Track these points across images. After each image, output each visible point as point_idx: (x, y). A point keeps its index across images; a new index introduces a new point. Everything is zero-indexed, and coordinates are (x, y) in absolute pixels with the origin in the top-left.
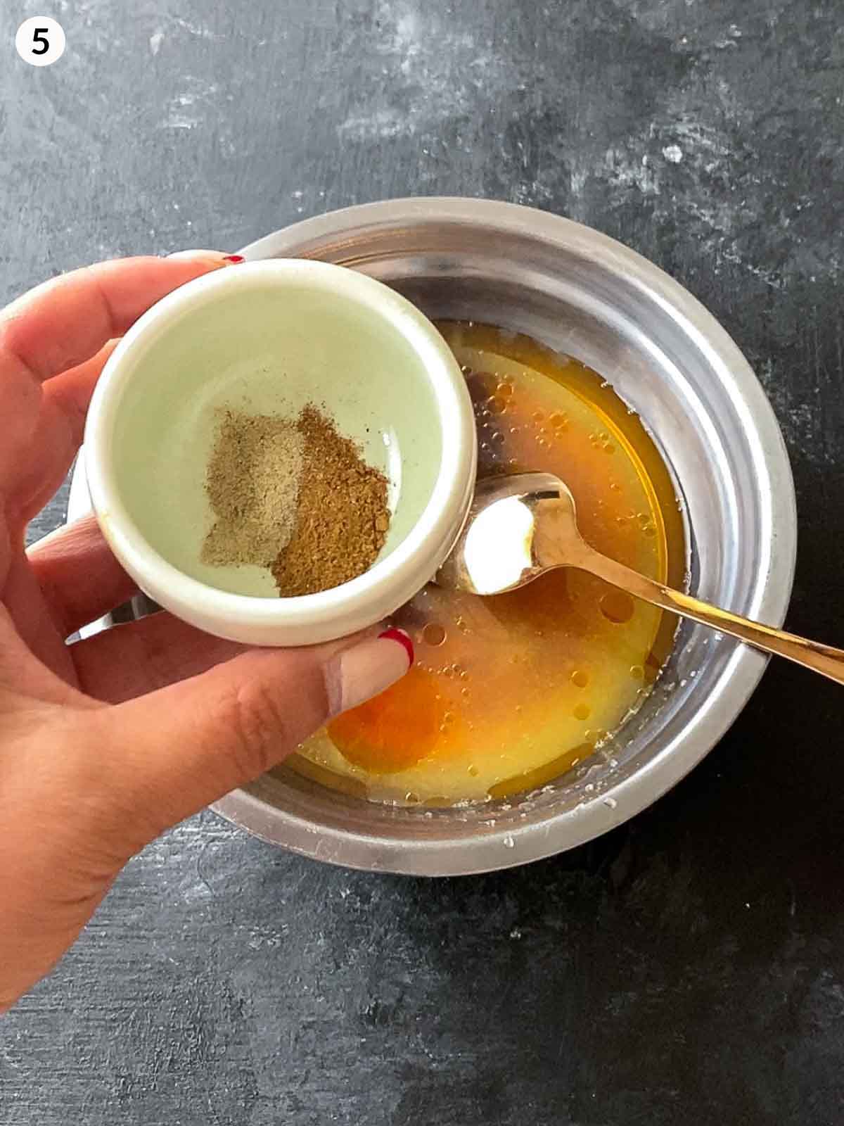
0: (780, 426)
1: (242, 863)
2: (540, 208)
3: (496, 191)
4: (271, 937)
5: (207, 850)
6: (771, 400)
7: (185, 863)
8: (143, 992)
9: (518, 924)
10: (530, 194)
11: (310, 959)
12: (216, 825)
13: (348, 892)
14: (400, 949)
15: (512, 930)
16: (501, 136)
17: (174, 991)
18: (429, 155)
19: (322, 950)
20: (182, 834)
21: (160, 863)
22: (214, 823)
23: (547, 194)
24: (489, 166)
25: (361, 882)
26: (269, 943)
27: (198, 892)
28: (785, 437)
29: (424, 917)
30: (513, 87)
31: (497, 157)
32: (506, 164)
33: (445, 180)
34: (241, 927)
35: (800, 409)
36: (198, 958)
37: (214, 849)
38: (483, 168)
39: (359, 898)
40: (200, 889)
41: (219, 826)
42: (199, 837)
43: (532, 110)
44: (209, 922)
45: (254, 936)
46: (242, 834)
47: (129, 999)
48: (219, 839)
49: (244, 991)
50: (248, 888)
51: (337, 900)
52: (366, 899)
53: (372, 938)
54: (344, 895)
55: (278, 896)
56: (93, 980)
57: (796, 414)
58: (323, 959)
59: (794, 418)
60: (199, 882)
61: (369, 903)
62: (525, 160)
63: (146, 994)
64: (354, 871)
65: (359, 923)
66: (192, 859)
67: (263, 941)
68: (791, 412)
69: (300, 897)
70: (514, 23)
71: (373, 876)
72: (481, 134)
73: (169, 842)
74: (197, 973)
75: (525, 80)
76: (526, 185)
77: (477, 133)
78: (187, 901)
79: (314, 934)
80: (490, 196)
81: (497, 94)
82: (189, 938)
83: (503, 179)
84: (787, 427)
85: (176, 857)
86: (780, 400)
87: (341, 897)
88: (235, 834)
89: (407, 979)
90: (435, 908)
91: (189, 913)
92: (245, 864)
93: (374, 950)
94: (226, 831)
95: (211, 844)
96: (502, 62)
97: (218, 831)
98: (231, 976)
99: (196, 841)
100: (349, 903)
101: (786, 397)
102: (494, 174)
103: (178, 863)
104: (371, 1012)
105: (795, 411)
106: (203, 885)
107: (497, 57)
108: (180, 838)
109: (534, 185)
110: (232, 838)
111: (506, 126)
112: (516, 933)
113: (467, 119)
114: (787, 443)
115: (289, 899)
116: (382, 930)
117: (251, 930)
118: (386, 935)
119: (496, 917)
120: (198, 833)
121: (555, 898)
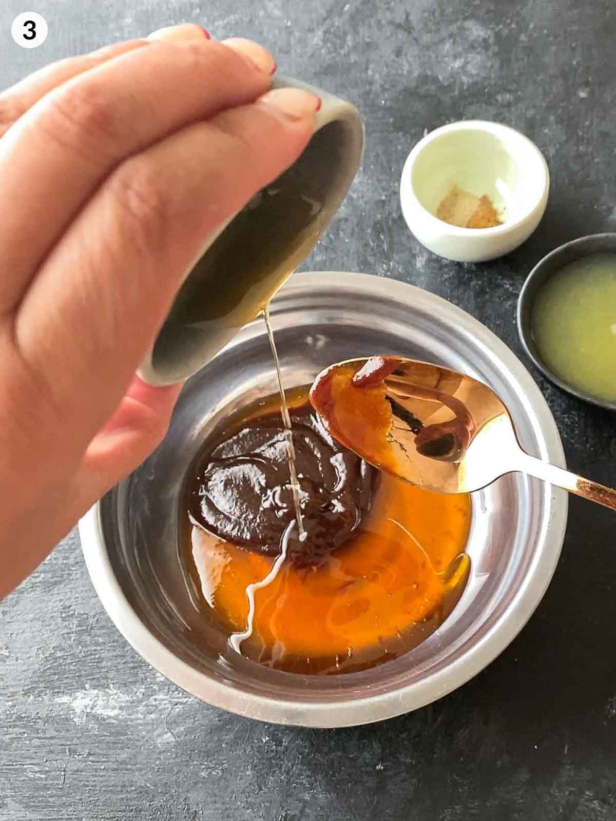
0: (557, 425)
1: (196, 719)
2: (396, 278)
3: (366, 267)
4: (214, 769)
5: (172, 711)
6: (550, 407)
7: (157, 719)
8: (130, 806)
9: (382, 760)
10: (388, 270)
11: (242, 784)
12: (178, 694)
13: (267, 738)
14: (302, 777)
15: (378, 764)
16: (369, 231)
17: (150, 805)
18: (321, 243)
19: (250, 778)
20: (156, 700)
21: (140, 719)
22: (177, 692)
23: (400, 270)
24: (361, 250)
25: (276, 731)
26: (214, 773)
27: (167, 739)
28: (560, 433)
29: (318, 756)
30: (377, 198)
31: (367, 245)
32: (373, 249)
33: (332, 260)
34: (195, 762)
35: (570, 414)
36: (167, 783)
37: (177, 710)
38: (357, 252)
39: (274, 743)
40: (168, 737)
41: (180, 695)
42: (166, 702)
43: (390, 214)
44: (174, 759)
45: (203, 769)
46: (196, 700)
47: (120, 811)
48: (181, 703)
49: (197, 805)
50: (200, 735)
51: (260, 744)
52: (279, 743)
53: (283, 770)
54: (264, 741)
55: (220, 741)
56: (96, 798)
57: (568, 417)
58: (250, 784)
59: (566, 420)
60: (167, 733)
61: (281, 746)
62: (385, 246)
63: (131, 808)
64: (271, 725)
65: (274, 759)
66: (162, 716)
67: (210, 773)
68: (564, 416)
69: (235, 743)
70: (377, 156)
71: (284, 728)
72: (356, 230)
73: (146, 705)
74: (167, 793)
75: (385, 193)
76: (385, 263)
77: (353, 229)
78: (159, 745)
79: (244, 767)
80: (361, 271)
81: (366, 203)
82: (160, 770)
83: (371, 259)
84: (561, 426)
85: (152, 715)
86: (556, 408)
87: (263, 741)
88: (191, 700)
89: (307, 797)
90: (326, 749)
91: (160, 753)
92: (198, 720)
93: (285, 778)
94: (186, 697)
95: (176, 706)
96: (370, 181)
97: (179, 698)
98: (189, 795)
99: (165, 704)
100: (268, 746)
101: (561, 406)
102: (365, 257)
103: (153, 720)
104: (283, 820)
105: (567, 415)
106: (169, 734)
107: (366, 178)
108: (154, 703)
109: (391, 264)
110: (189, 703)
111: (372, 223)
112: (380, 766)
113: (346, 220)
114: (562, 438)
115: (227, 743)
116: (290, 764)
117: (202, 764)
118: (292, 768)
119: (367, 755)
120: (166, 700)
121: (406, 742)
